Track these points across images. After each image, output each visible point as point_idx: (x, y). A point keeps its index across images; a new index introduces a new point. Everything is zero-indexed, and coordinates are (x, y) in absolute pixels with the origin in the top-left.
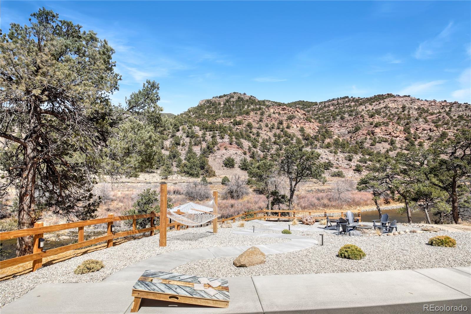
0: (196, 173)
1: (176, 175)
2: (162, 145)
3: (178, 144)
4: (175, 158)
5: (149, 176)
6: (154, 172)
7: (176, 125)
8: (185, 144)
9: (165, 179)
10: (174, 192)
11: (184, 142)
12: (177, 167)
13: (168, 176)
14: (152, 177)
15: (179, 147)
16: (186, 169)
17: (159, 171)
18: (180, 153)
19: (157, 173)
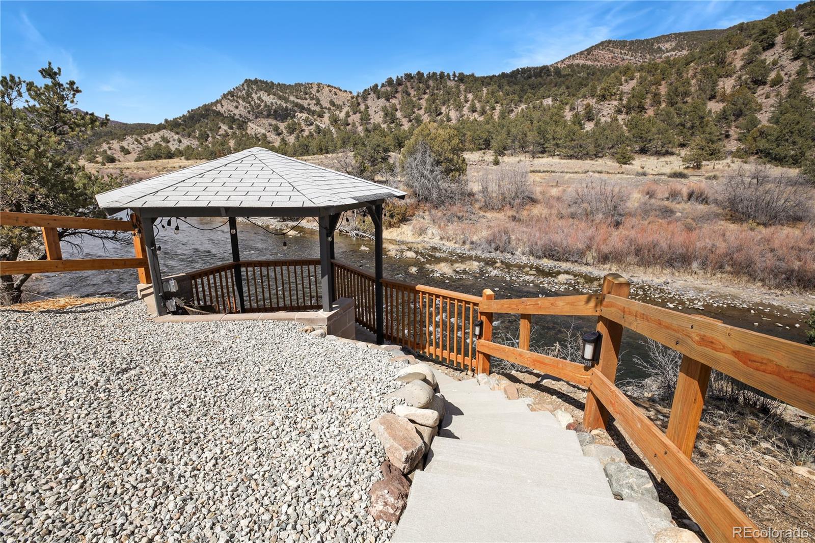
0: (792, 152)
1: (729, 160)
2: (713, 90)
3: (759, 82)
4: (741, 119)
5: (656, 161)
6: (672, 154)
7: (765, 32)
8: (782, 80)
9: (694, 168)
10: (690, 196)
11: (782, 73)
12: (739, 140)
13: (704, 163)
14: (664, 163)
15: (761, 90)
16: (763, 144)
17: (684, 152)
18: (760, 105)
19: (679, 155)
